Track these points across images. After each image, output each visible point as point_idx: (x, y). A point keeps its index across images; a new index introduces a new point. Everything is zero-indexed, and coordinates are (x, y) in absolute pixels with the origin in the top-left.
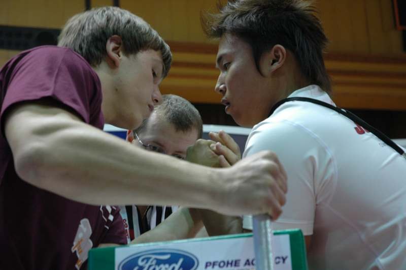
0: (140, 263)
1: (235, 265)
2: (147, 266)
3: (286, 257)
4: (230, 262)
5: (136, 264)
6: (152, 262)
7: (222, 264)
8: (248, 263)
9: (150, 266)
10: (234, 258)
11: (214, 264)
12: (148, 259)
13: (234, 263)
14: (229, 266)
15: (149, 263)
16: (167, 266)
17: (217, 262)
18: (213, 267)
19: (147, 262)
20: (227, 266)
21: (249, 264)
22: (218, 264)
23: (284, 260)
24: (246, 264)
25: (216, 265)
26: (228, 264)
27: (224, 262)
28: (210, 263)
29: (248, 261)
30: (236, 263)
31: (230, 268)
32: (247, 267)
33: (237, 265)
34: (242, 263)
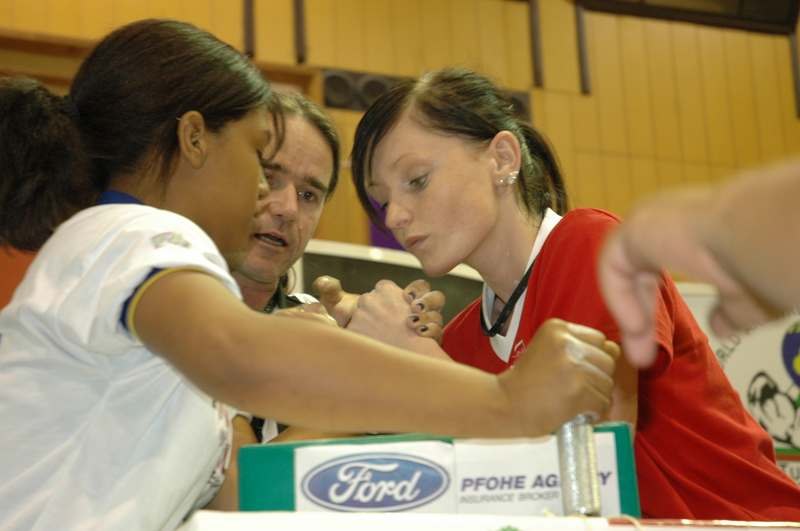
0: (343, 477)
1: (517, 487)
2: (355, 482)
3: (609, 474)
4: (507, 479)
5: (335, 480)
6: (364, 476)
7: (492, 483)
8: (539, 482)
9: (361, 483)
10: (515, 474)
11: (478, 482)
12: (357, 470)
13: (513, 483)
14: (506, 486)
15: (359, 478)
17: (482, 479)
18: (476, 489)
19: (354, 477)
20: (502, 487)
21: (541, 485)
22: (485, 482)
23: (605, 478)
24: (535, 485)
25: (481, 484)
26: (504, 482)
27: (494, 479)
28: (470, 480)
29: (539, 478)
30: (518, 482)
31: (506, 491)
32: (538, 489)
33: (520, 485)
34: (529, 482)
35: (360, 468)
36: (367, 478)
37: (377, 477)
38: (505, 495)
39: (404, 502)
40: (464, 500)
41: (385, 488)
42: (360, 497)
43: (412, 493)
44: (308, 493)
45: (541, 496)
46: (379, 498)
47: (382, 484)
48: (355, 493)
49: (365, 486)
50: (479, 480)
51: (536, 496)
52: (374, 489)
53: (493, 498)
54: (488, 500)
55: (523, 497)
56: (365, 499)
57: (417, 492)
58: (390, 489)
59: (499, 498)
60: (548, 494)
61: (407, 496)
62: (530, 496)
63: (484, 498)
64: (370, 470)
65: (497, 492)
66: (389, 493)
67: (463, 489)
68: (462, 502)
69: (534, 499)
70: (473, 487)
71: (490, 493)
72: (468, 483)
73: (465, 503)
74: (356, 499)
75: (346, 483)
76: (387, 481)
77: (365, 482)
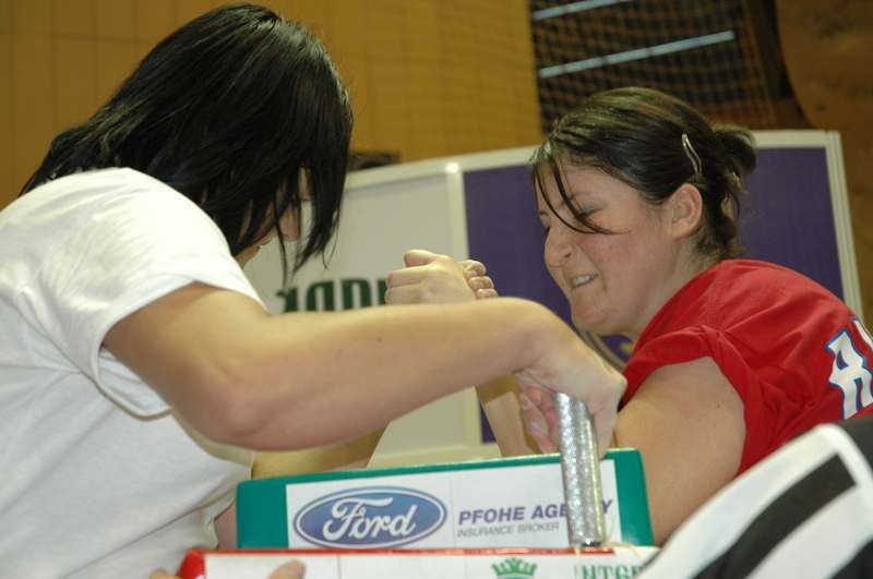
0: (336, 514)
1: (515, 518)
3: (610, 502)
4: (506, 511)
5: (329, 516)
6: (358, 512)
7: (491, 516)
8: (538, 512)
9: (355, 519)
10: (514, 505)
11: (476, 515)
12: (351, 506)
13: (512, 515)
14: (505, 518)
15: (353, 514)
16: (387, 519)
17: (481, 511)
18: (474, 521)
20: (501, 519)
21: (541, 516)
22: (483, 515)
23: (605, 507)
24: (535, 515)
25: (479, 517)
26: (503, 514)
27: (494, 512)
28: (469, 513)
29: (539, 508)
30: (517, 513)
31: (505, 522)
32: (538, 520)
33: (519, 516)
34: (528, 513)
35: (355, 504)
36: (361, 514)
37: (372, 512)
38: (505, 527)
40: (461, 533)
41: (381, 522)
42: (355, 532)
43: (408, 528)
44: (301, 531)
45: (540, 527)
46: (375, 534)
47: (377, 519)
48: (349, 529)
49: (359, 522)
50: (476, 512)
51: (536, 528)
52: (369, 524)
53: (491, 531)
54: (486, 533)
55: (522, 529)
56: (359, 536)
57: (414, 526)
58: (385, 524)
59: (499, 531)
60: (548, 525)
61: (403, 530)
62: (530, 528)
63: (483, 531)
64: (364, 505)
65: (496, 524)
66: (385, 528)
67: (461, 522)
68: (459, 535)
69: (534, 531)
70: (471, 520)
71: (488, 526)
72: (466, 516)
73: (462, 537)
74: (350, 535)
75: (340, 519)
76: (382, 516)
77: (359, 517)
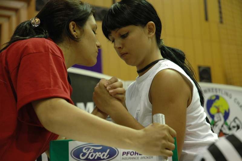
35: (90, 148)
36: (92, 151)
37: (95, 151)
38: (136, 157)
39: (104, 159)
40: (123, 158)
41: (98, 154)
42: (90, 157)
43: (107, 156)
44: (73, 156)
45: (147, 158)
46: (96, 158)
47: (97, 153)
48: (88, 156)
50: (127, 152)
51: (146, 158)
52: (94, 155)
53: (132, 158)
55: (142, 158)
57: (108, 156)
58: (99, 155)
60: (150, 157)
61: (105, 157)
62: (144, 157)
63: (129, 158)
64: (93, 149)
65: (134, 156)
66: (99, 156)
67: (123, 155)
68: (122, 159)
69: (145, 159)
70: (126, 154)
71: (131, 156)
72: (124, 153)
73: (123, 160)
74: (88, 158)
75: (85, 153)
76: (99, 152)
77: (91, 152)
